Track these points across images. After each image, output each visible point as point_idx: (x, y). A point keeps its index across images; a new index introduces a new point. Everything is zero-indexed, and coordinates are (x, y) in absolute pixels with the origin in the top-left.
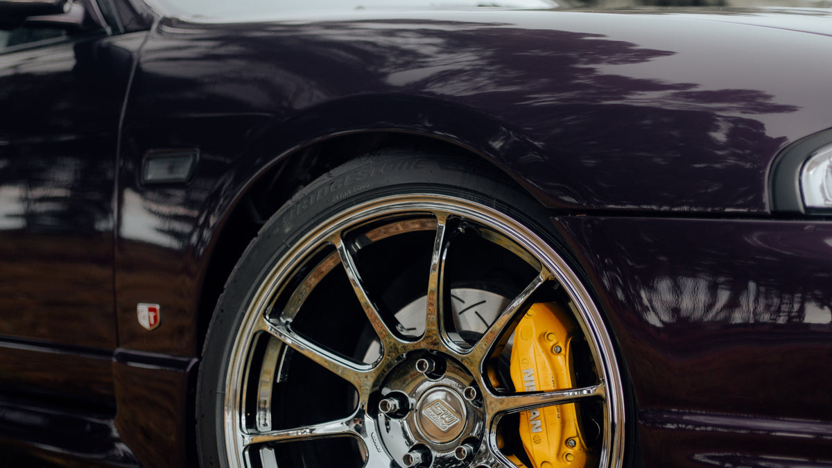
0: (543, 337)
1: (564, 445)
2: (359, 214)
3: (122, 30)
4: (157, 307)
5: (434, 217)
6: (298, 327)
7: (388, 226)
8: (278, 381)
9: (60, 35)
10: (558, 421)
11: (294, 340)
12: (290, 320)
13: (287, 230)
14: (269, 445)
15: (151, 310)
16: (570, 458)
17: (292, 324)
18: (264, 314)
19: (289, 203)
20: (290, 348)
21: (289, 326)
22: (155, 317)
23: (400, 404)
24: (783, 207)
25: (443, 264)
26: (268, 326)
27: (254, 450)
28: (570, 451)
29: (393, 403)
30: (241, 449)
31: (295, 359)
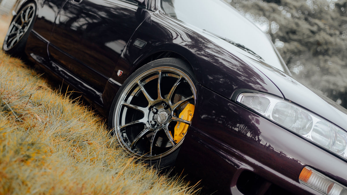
0: (189, 111)
1: (182, 134)
2: (166, 68)
3: (149, 9)
4: (122, 72)
5: (180, 76)
6: (145, 86)
7: (172, 74)
8: (136, 95)
9: (137, 4)
10: (183, 128)
11: (143, 89)
12: (144, 84)
13: (152, 65)
14: (127, 106)
15: (121, 72)
16: (182, 137)
17: (144, 85)
18: (139, 80)
19: (156, 60)
20: (141, 90)
21: (143, 85)
22: (121, 74)
23: (156, 111)
24: (233, 99)
25: (176, 86)
26: (139, 82)
27: (124, 106)
28: (182, 135)
29: (155, 111)
30: (121, 104)
31: (141, 93)
